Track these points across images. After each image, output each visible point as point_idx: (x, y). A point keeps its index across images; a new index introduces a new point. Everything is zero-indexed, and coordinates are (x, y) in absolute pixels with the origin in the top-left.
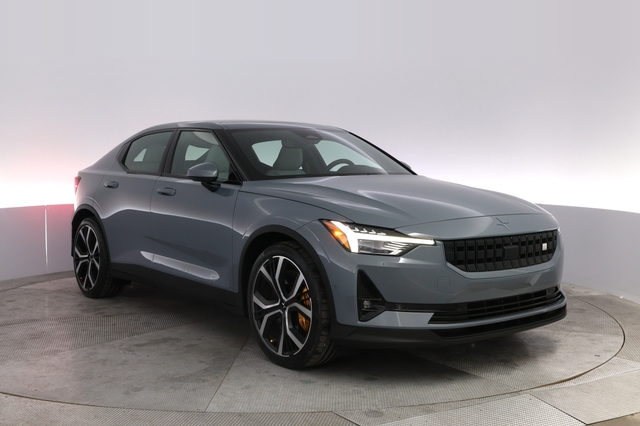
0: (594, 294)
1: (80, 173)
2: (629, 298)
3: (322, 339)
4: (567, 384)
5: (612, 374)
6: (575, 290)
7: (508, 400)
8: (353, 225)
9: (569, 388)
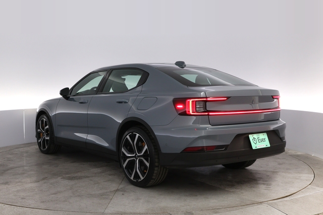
0: (299, 153)
2: (316, 155)
4: (285, 199)
5: (308, 194)
6: (289, 152)
7: (256, 207)
9: (286, 201)
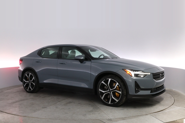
1: (20, 58)
3: (124, 99)
8: (132, 70)
